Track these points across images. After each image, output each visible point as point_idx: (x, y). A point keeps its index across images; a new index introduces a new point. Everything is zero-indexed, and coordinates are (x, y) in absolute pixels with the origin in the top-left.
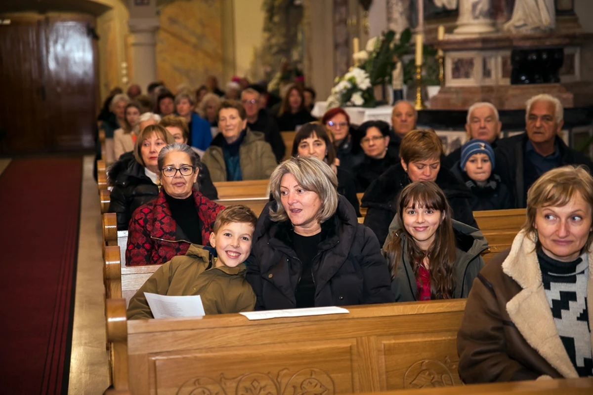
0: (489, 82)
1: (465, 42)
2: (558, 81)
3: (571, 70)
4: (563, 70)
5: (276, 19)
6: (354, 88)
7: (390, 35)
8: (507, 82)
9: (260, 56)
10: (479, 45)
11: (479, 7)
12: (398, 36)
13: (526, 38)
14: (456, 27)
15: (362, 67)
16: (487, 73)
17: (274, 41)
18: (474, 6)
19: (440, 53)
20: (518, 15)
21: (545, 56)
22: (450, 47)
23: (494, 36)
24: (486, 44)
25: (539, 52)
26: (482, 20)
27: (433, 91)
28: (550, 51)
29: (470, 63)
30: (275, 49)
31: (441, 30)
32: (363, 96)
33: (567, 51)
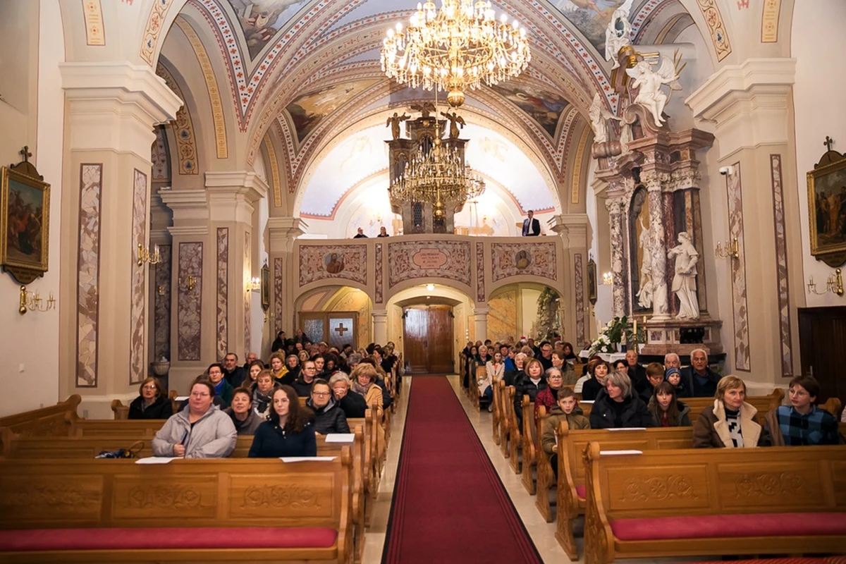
0: (669, 342)
1: (658, 324)
2: (702, 342)
3: (708, 338)
4: (703, 337)
5: (544, 308)
6: (602, 344)
7: (617, 319)
8: (678, 342)
9: (536, 326)
10: (664, 325)
11: (663, 308)
12: (620, 320)
13: (687, 323)
14: (652, 317)
15: (605, 334)
16: (668, 338)
17: (543, 319)
18: (661, 307)
19: (645, 328)
20: (682, 313)
21: (695, 330)
22: (649, 326)
23: (671, 321)
24: (668, 325)
25: (693, 329)
26: (664, 314)
27: (641, 346)
28: (698, 328)
29: (660, 333)
30: (544, 323)
31: (645, 318)
32: (607, 348)
33: (706, 329)
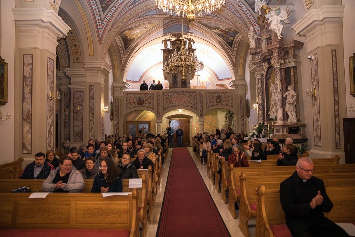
0: (283, 134)
1: (279, 125)
2: (298, 134)
3: (300, 132)
4: (299, 132)
5: (227, 119)
6: (254, 134)
7: (260, 123)
8: (288, 134)
10: (282, 126)
11: (281, 119)
12: (261, 124)
13: (292, 125)
14: (276, 123)
15: (255, 130)
16: (283, 132)
17: (227, 124)
18: (280, 118)
19: (273, 127)
20: (289, 121)
21: (295, 128)
22: (275, 126)
23: (285, 124)
24: (283, 126)
25: (294, 128)
26: (282, 121)
27: (271, 135)
28: (297, 128)
29: (280, 130)
31: (273, 123)
32: (256, 136)
33: (300, 128)
